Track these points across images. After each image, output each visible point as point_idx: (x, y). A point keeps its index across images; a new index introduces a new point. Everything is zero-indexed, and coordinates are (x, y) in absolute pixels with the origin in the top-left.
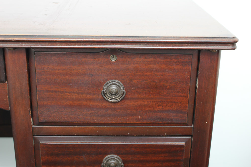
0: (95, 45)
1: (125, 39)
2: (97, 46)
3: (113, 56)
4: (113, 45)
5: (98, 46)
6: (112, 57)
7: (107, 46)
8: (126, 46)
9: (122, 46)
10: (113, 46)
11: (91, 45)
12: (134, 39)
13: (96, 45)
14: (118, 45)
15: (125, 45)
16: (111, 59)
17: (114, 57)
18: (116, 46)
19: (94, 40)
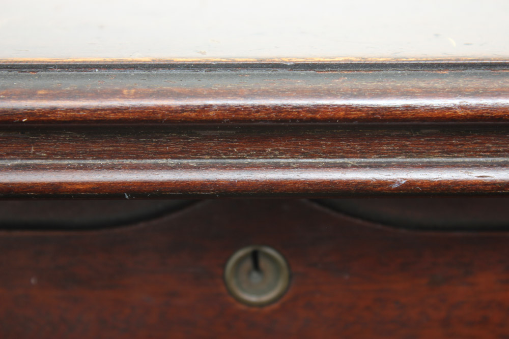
0: (64, 156)
1: (384, 94)
2: (86, 168)
3: (255, 256)
4: (258, 155)
5: (100, 168)
6: (248, 264)
7: (197, 168)
8: (389, 166)
9: (343, 167)
10: (258, 167)
11: (26, 156)
12: (475, 94)
13: (73, 156)
14: (306, 156)
15: (380, 154)
16: (233, 284)
17: (263, 263)
18: (287, 167)
19: (53, 110)
